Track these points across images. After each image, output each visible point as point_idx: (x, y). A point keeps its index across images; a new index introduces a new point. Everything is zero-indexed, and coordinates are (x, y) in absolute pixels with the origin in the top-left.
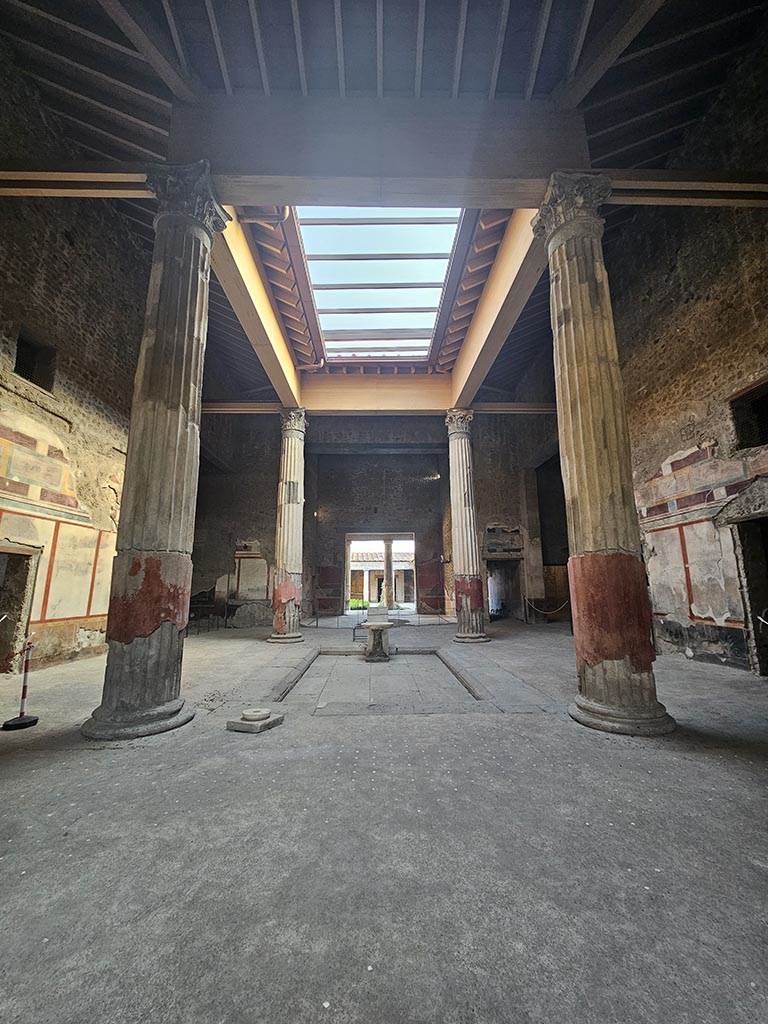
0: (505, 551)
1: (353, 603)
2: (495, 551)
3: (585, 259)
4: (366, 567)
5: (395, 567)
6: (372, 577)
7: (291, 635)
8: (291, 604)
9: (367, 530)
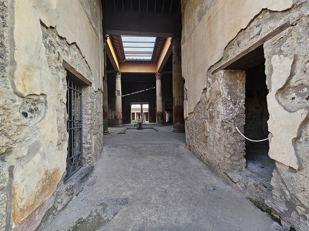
0: (170, 106)
1: (132, 121)
2: (168, 107)
3: (178, 51)
4: (135, 112)
5: (143, 112)
6: (137, 114)
7: (120, 126)
8: (120, 119)
9: (136, 102)
